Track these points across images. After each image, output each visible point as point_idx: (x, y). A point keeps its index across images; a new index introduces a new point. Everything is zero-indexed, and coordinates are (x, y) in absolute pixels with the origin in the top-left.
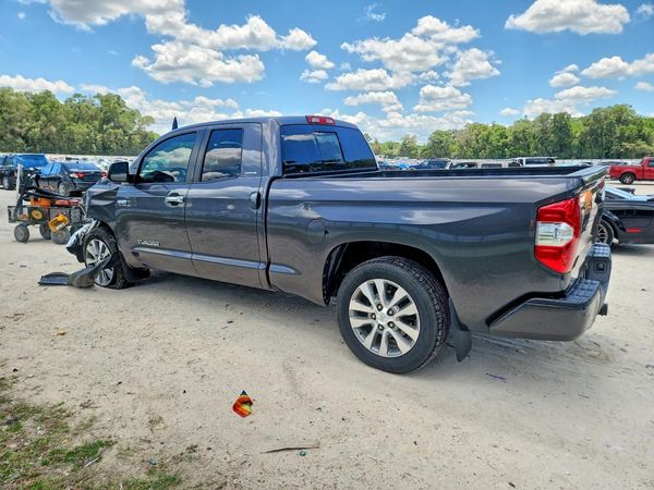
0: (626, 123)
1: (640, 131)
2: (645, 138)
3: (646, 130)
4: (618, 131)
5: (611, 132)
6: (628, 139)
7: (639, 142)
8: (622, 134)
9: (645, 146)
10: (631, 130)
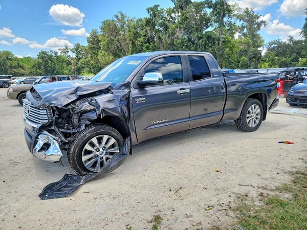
0: (10, 60)
1: (19, 64)
2: (22, 67)
3: (21, 64)
4: (9, 63)
5: (5, 64)
6: (15, 67)
7: (20, 69)
8: (11, 65)
9: (23, 71)
10: (14, 63)
